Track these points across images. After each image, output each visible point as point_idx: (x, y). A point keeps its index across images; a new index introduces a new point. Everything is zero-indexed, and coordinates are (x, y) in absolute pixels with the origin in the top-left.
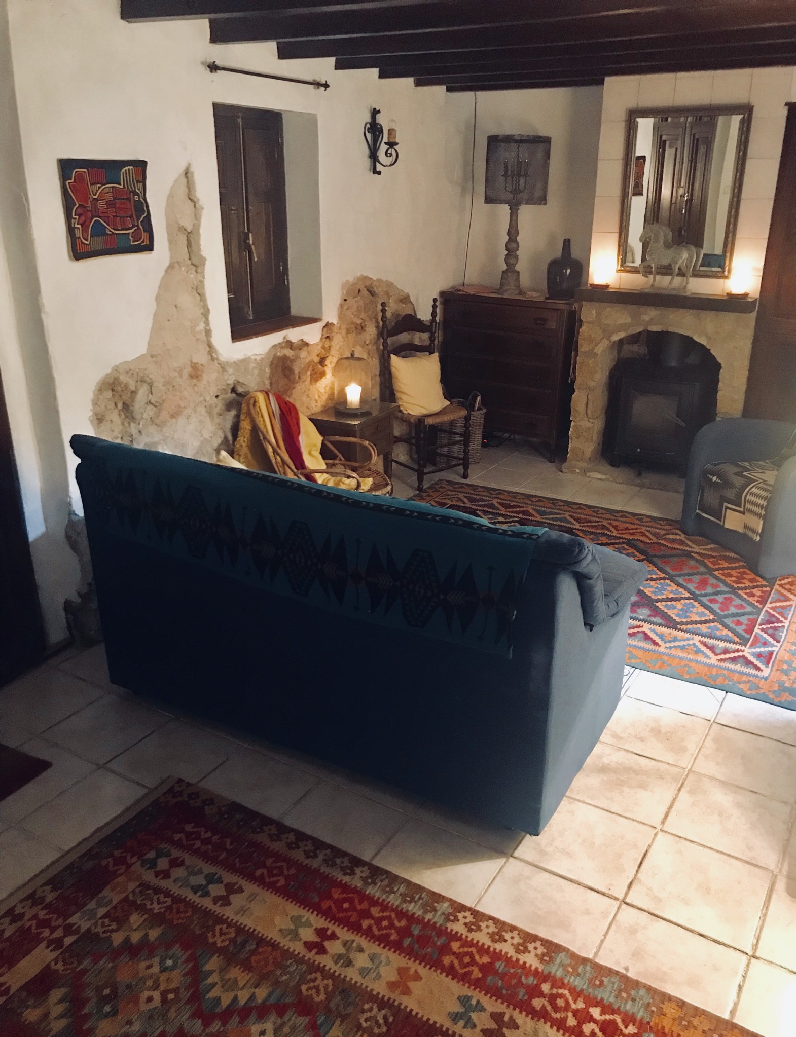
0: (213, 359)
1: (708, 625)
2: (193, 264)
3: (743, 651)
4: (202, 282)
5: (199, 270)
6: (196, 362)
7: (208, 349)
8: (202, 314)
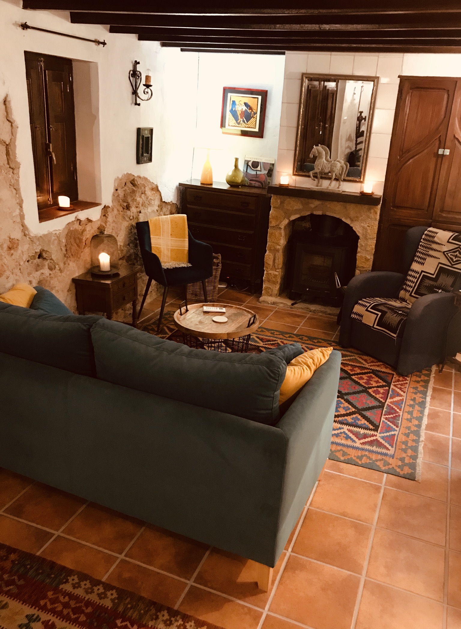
0: (25, 235)
1: (352, 416)
2: (10, 167)
3: (376, 436)
4: (18, 181)
5: (15, 172)
6: (13, 238)
7: (22, 228)
8: (17, 203)
